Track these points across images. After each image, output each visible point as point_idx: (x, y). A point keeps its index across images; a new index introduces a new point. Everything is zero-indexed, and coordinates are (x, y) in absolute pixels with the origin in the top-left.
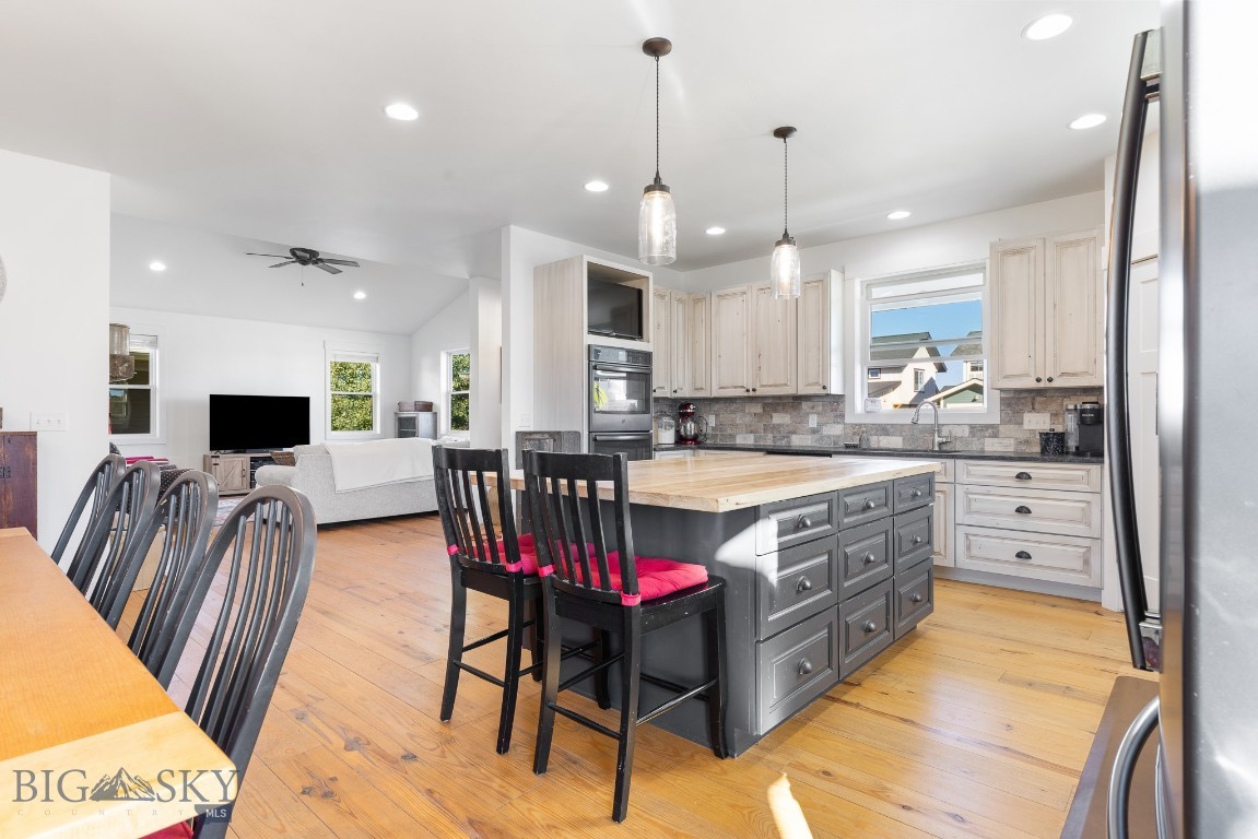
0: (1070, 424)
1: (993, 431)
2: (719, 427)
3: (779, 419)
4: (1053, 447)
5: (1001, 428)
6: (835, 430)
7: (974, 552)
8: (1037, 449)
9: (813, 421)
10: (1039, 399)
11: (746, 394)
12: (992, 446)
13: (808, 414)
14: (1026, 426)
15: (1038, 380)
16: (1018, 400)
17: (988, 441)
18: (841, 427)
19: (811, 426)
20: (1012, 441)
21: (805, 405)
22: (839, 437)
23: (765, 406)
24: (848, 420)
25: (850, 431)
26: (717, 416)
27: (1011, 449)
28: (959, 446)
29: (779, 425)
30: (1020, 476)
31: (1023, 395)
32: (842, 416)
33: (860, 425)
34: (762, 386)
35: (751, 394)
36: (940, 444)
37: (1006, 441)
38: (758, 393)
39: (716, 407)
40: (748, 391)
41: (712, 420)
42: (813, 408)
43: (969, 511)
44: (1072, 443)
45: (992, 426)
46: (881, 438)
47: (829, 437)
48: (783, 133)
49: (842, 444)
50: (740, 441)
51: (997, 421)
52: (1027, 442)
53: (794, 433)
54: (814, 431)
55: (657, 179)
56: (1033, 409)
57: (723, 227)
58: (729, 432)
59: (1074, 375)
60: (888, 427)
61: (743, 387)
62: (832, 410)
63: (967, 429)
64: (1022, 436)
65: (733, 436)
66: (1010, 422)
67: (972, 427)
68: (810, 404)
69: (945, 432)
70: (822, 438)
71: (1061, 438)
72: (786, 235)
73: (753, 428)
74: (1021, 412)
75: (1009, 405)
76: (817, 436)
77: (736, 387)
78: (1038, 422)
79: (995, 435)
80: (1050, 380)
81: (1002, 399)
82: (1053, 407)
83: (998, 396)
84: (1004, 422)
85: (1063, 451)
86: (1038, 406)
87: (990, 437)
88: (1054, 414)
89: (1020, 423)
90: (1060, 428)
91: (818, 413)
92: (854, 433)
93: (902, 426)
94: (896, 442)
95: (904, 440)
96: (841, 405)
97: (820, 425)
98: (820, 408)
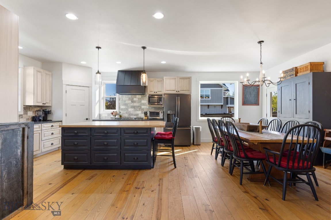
0: (41, 113)
5: (23, 116)
8: (30, 120)
10: (31, 108)
12: (21, 120)
14: (28, 115)
16: (27, 108)
37: (24, 119)
45: (22, 115)
51: (22, 113)
52: (28, 119)
59: (48, 103)
64: (28, 118)
74: (27, 111)
78: (31, 114)
79: (22, 118)
80: (45, 104)
81: (24, 108)
82: (33, 110)
83: (23, 107)
84: (24, 114)
85: (40, 120)
86: (30, 110)
87: (21, 118)
88: (33, 112)
89: (27, 114)
90: (34, 115)
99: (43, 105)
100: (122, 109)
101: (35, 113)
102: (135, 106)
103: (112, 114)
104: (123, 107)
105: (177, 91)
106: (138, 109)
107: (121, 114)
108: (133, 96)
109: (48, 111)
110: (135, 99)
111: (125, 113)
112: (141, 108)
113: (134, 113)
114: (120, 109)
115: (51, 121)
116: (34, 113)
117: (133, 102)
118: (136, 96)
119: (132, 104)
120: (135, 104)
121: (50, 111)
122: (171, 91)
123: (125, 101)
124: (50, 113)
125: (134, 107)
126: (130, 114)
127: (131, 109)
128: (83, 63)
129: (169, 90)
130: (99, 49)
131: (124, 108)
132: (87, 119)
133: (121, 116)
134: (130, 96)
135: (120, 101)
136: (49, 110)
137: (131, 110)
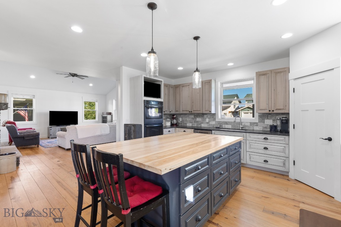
0: (279, 123)
1: (256, 124)
2: (183, 121)
3: (198, 119)
4: (273, 130)
5: (259, 124)
6: (213, 123)
7: (252, 159)
8: (269, 130)
9: (207, 120)
10: (269, 116)
11: (189, 113)
12: (256, 128)
14: (266, 123)
15: (270, 111)
16: (264, 116)
17: (255, 127)
18: (215, 122)
20: (262, 127)
21: (205, 116)
22: (214, 125)
23: (195, 116)
24: (217, 120)
26: (182, 118)
27: (262, 130)
28: (247, 128)
29: (198, 121)
30: (265, 139)
31: (265, 115)
32: (215, 119)
33: (220, 122)
34: (194, 111)
35: (191, 113)
36: (242, 128)
37: (260, 127)
38: (192, 113)
39: (182, 116)
40: (190, 112)
41: (181, 119)
42: (207, 117)
43: (250, 148)
44: (279, 128)
46: (226, 125)
47: (211, 125)
48: (196, 38)
49: (215, 127)
50: (188, 125)
51: (257, 121)
52: (266, 128)
53: (202, 123)
54: (207, 123)
55: (152, 49)
56: (268, 118)
57: (182, 67)
58: (185, 122)
59: (280, 109)
60: (228, 122)
61: (188, 111)
62: (212, 117)
63: (249, 124)
64: (265, 126)
65: (186, 124)
66: (261, 122)
67: (251, 123)
68: (207, 116)
69: (243, 124)
71: (276, 127)
72: (197, 69)
73: (192, 122)
74: (264, 119)
75: (261, 117)
76: (208, 124)
77: (187, 111)
78: (269, 122)
79: (257, 126)
80: (273, 111)
81: (259, 115)
82: (273, 118)
85: (276, 132)
87: (255, 126)
88: (274, 120)
89: (264, 122)
90: (275, 124)
91: (209, 118)
92: (218, 124)
93: (231, 122)
94: (230, 126)
95: (232, 126)
96: (215, 116)
97: (209, 121)
98: (209, 117)
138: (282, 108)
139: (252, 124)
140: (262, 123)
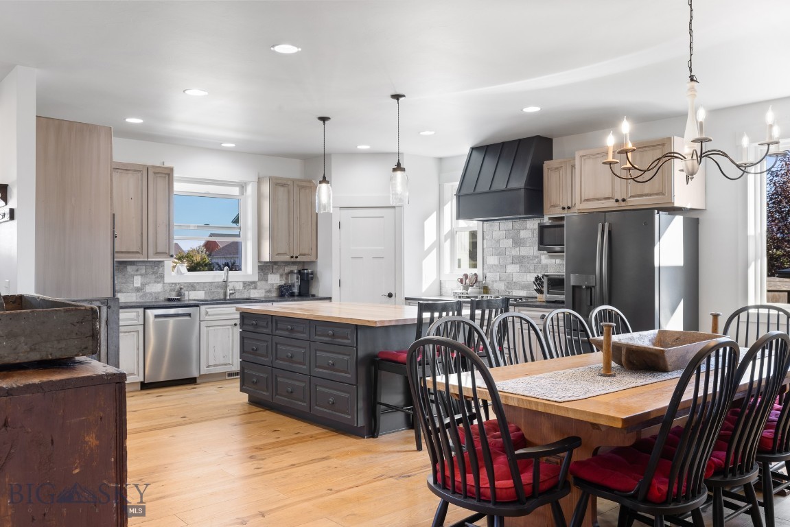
0: (295, 281)
1: (254, 285)
5: (258, 283)
6: (156, 288)
8: (274, 294)
9: (137, 281)
10: (275, 266)
12: (254, 294)
13: (133, 276)
14: (269, 282)
15: (291, 257)
16: (267, 268)
17: (252, 291)
18: (160, 285)
19: (135, 285)
20: (263, 291)
21: (130, 269)
22: (159, 293)
24: (167, 280)
25: (168, 288)
27: (263, 295)
28: (237, 296)
31: (268, 264)
32: (162, 277)
33: (175, 283)
36: (231, 294)
37: (261, 291)
42: (137, 270)
44: (296, 290)
45: (254, 282)
46: (191, 292)
47: (151, 294)
49: (162, 298)
51: (256, 278)
52: (269, 291)
54: (138, 290)
59: (304, 255)
60: (196, 285)
62: (153, 273)
63: (242, 284)
64: (268, 288)
66: (262, 279)
67: (244, 283)
68: (134, 267)
69: (231, 286)
70: (145, 295)
71: (290, 287)
74: (267, 274)
75: (262, 271)
76: (140, 294)
78: (275, 280)
79: (255, 288)
80: (297, 257)
81: (259, 266)
82: (281, 271)
83: (257, 264)
84: (260, 280)
85: (292, 295)
86: (274, 271)
87: (253, 289)
88: (281, 275)
89: (267, 280)
90: (283, 283)
91: (141, 275)
92: (171, 290)
93: (204, 283)
94: (199, 295)
95: (205, 293)
96: (161, 269)
97: (143, 285)
98: (143, 271)
99: (293, 260)
100: (492, 266)
101: (287, 279)
102: (524, 257)
103: (461, 281)
104: (492, 260)
105: (617, 201)
106: (532, 268)
107: (489, 282)
108: (518, 224)
109: (308, 274)
110: (523, 234)
111: (498, 279)
112: (539, 262)
113: (520, 280)
114: (485, 266)
115: (314, 298)
116: (284, 278)
117: (518, 242)
118: (524, 223)
119: (515, 252)
120: (524, 251)
121: (312, 273)
122: (598, 199)
123: (498, 241)
124: (312, 278)
125: (520, 260)
126: (510, 284)
127: (513, 266)
128: (363, 147)
129: (591, 197)
130: (324, 121)
131: (496, 263)
132: (390, 295)
133: (486, 290)
134: (509, 224)
135: (485, 241)
136: (310, 271)
137: (512, 269)
138: (306, 251)
139: (248, 285)
140: (263, 282)
